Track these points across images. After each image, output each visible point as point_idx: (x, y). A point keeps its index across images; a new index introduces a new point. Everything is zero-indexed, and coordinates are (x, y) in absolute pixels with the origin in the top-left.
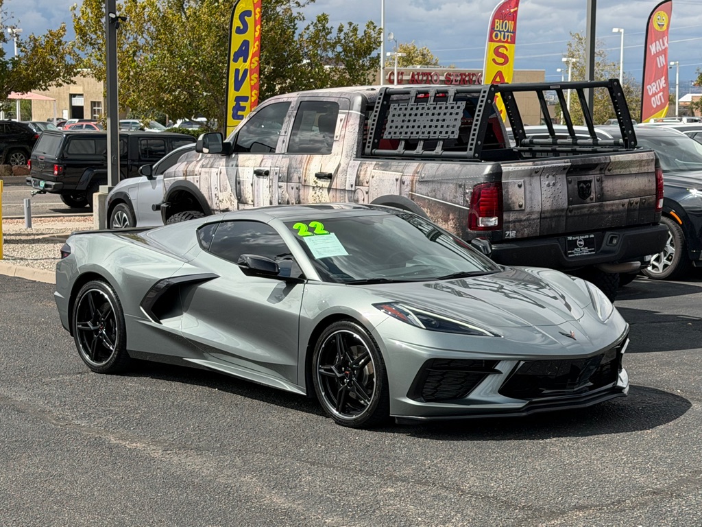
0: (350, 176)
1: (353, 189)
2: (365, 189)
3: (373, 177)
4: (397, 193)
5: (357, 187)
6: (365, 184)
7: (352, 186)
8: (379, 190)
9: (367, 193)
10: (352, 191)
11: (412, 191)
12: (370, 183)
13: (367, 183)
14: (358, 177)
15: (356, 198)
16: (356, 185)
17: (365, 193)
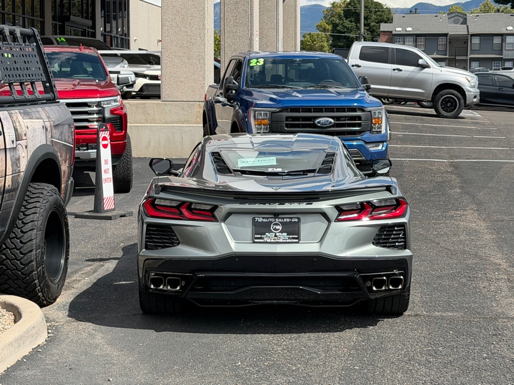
0: (9, 131)
1: (15, 146)
2: (23, 143)
3: (28, 128)
4: (45, 143)
5: (18, 142)
6: (24, 137)
7: (13, 142)
8: (34, 141)
9: (26, 147)
10: (13, 148)
11: (52, 138)
12: (27, 135)
13: (25, 135)
14: (16, 130)
15: (17, 156)
16: (16, 141)
17: (24, 148)
